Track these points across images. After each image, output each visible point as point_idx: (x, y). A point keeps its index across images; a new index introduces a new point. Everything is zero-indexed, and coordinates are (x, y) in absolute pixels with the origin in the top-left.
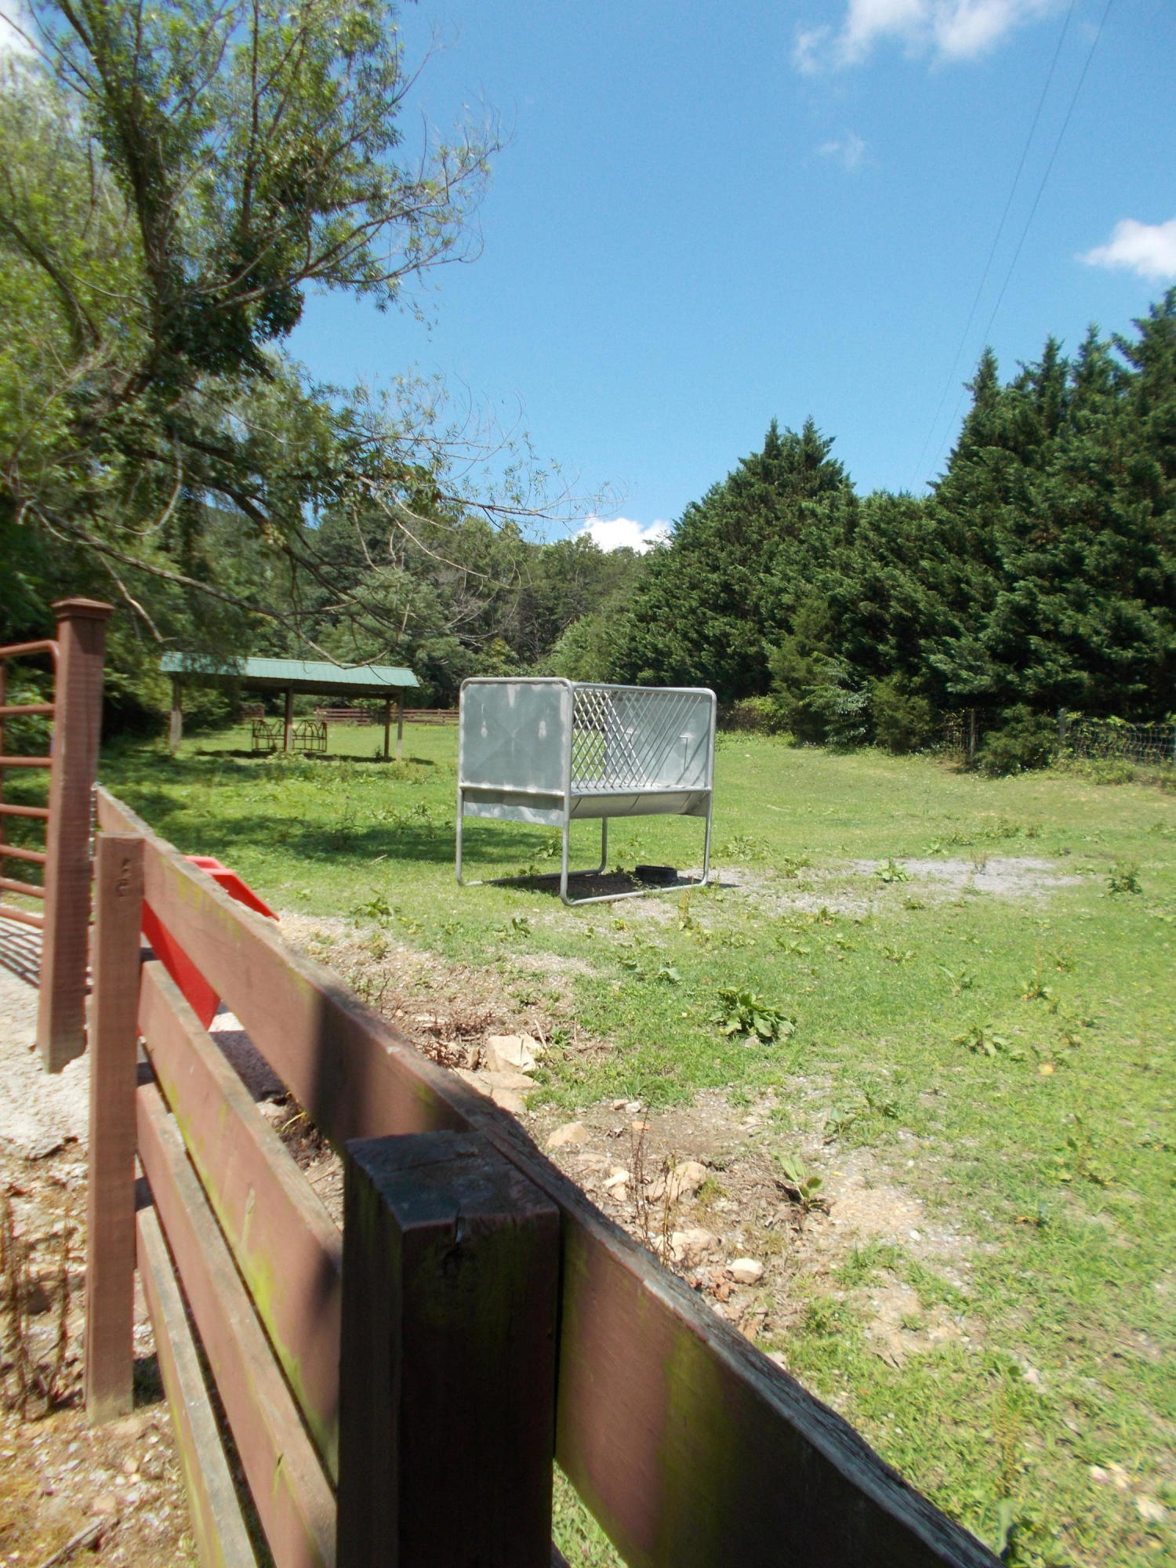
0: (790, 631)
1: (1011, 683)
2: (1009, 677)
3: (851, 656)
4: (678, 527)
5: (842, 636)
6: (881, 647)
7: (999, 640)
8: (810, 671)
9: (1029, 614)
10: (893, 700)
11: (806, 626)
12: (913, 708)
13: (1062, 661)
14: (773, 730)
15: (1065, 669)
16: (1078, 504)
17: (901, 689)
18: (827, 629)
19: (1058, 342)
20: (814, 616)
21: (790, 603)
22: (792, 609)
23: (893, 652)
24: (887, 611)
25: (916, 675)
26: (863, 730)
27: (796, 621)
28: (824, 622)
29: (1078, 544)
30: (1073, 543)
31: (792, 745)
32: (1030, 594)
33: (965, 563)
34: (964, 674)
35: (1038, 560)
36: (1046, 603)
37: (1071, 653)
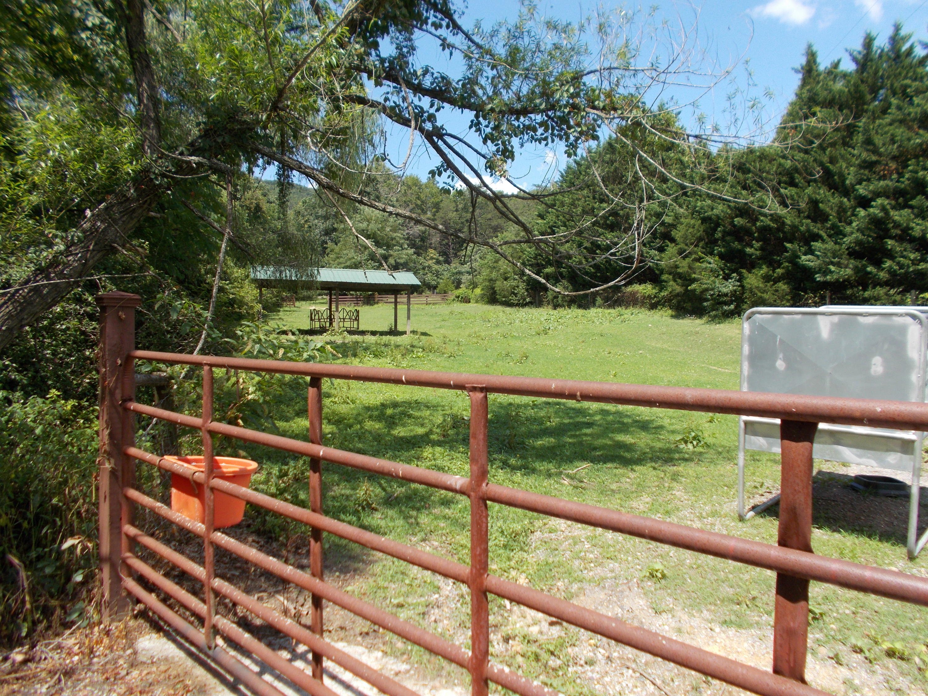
0: (673, 240)
1: (870, 273)
2: (869, 269)
3: (722, 256)
4: (562, 176)
5: (714, 242)
6: (748, 250)
7: (859, 243)
8: (690, 267)
9: (884, 223)
10: (761, 285)
11: (685, 237)
12: (777, 291)
13: (912, 256)
14: (653, 307)
15: (915, 262)
16: (921, 145)
17: (767, 278)
18: (700, 239)
19: (874, 34)
20: (691, 230)
21: (670, 222)
22: (674, 226)
23: (758, 253)
24: (754, 224)
25: (779, 267)
26: (732, 307)
27: (677, 234)
28: (698, 234)
29: (921, 173)
30: (916, 172)
31: (672, 316)
32: (883, 209)
33: (820, 188)
34: (832, 268)
35: (887, 186)
36: (896, 215)
37: (917, 250)
